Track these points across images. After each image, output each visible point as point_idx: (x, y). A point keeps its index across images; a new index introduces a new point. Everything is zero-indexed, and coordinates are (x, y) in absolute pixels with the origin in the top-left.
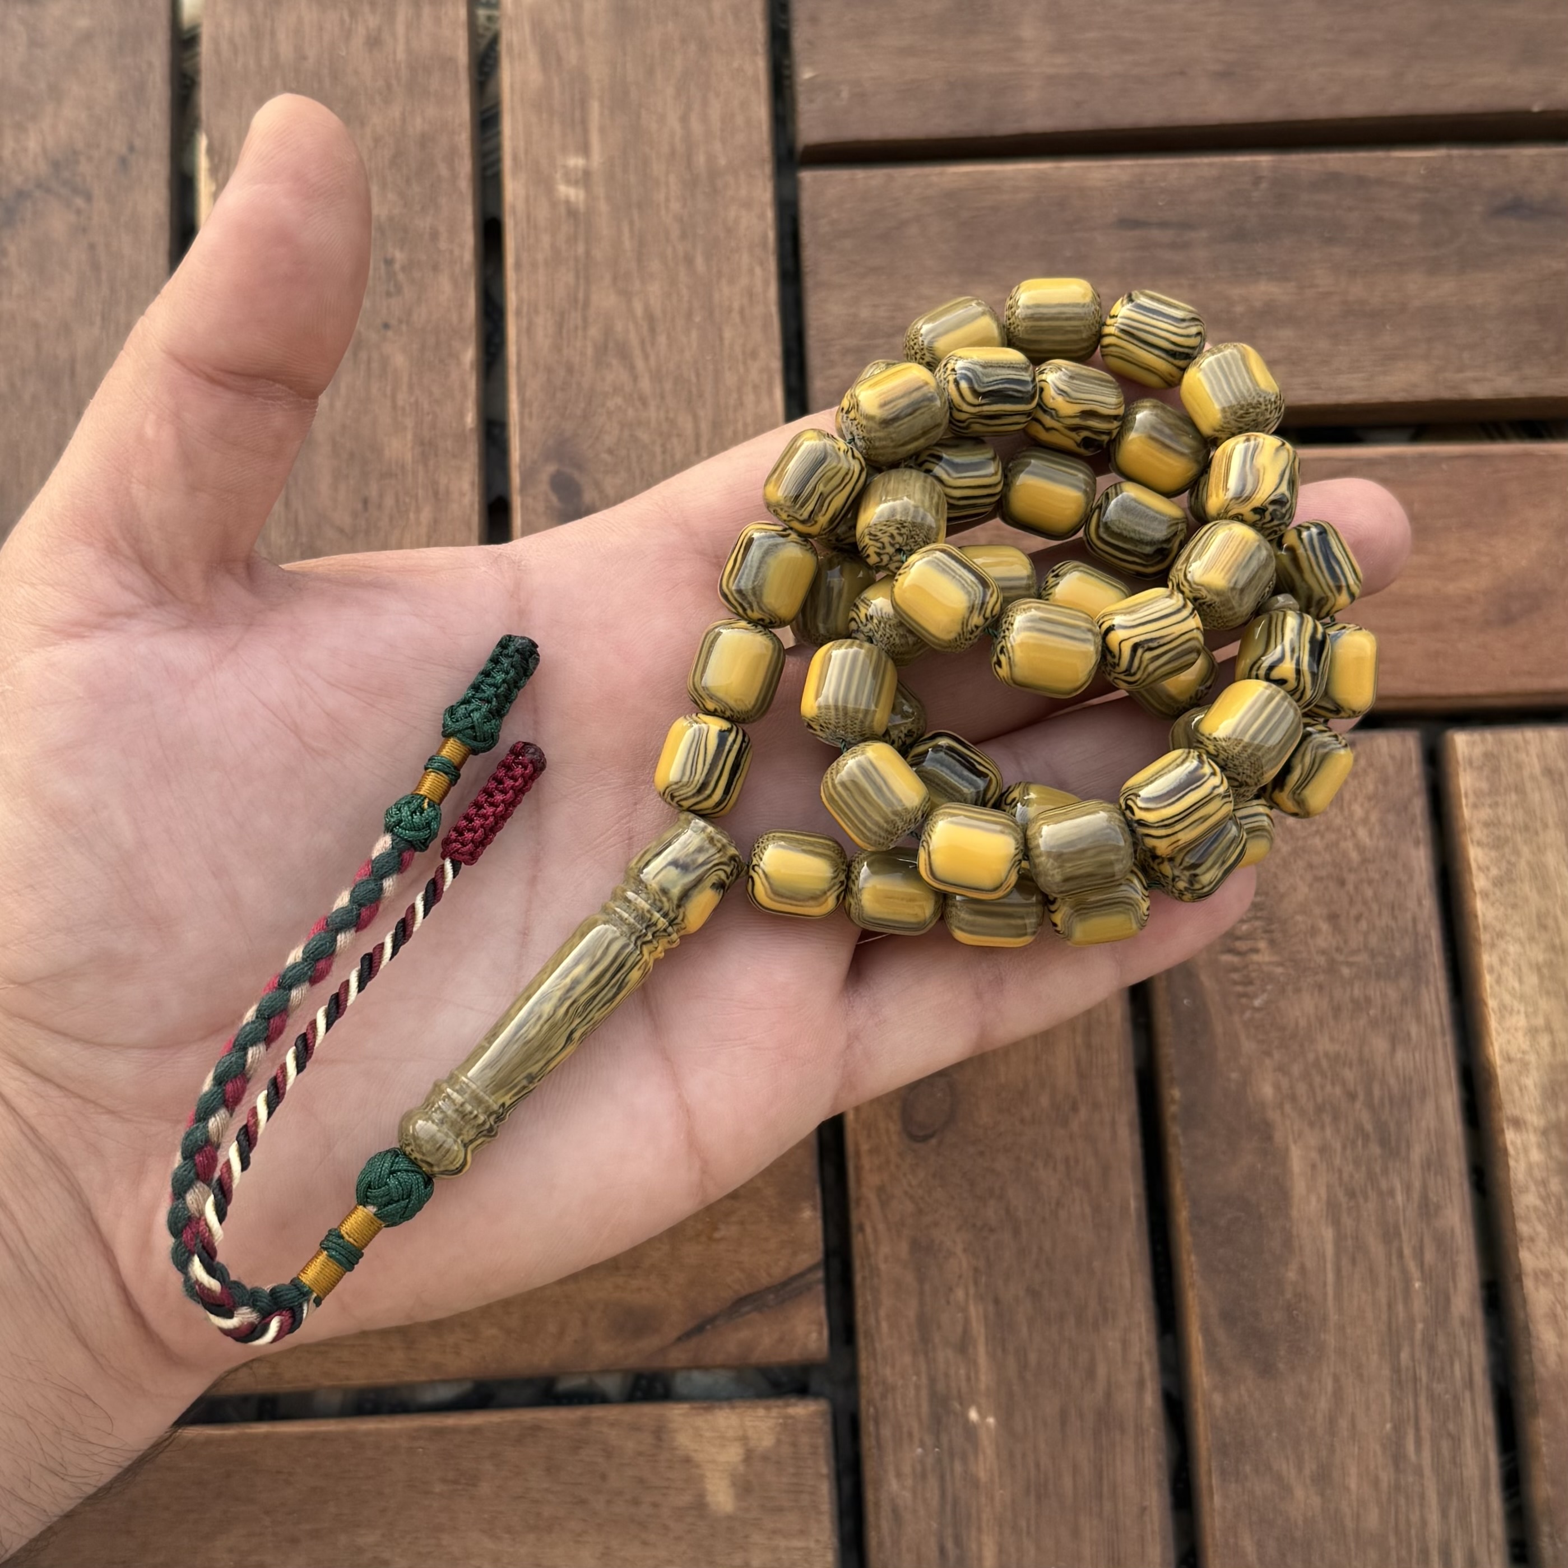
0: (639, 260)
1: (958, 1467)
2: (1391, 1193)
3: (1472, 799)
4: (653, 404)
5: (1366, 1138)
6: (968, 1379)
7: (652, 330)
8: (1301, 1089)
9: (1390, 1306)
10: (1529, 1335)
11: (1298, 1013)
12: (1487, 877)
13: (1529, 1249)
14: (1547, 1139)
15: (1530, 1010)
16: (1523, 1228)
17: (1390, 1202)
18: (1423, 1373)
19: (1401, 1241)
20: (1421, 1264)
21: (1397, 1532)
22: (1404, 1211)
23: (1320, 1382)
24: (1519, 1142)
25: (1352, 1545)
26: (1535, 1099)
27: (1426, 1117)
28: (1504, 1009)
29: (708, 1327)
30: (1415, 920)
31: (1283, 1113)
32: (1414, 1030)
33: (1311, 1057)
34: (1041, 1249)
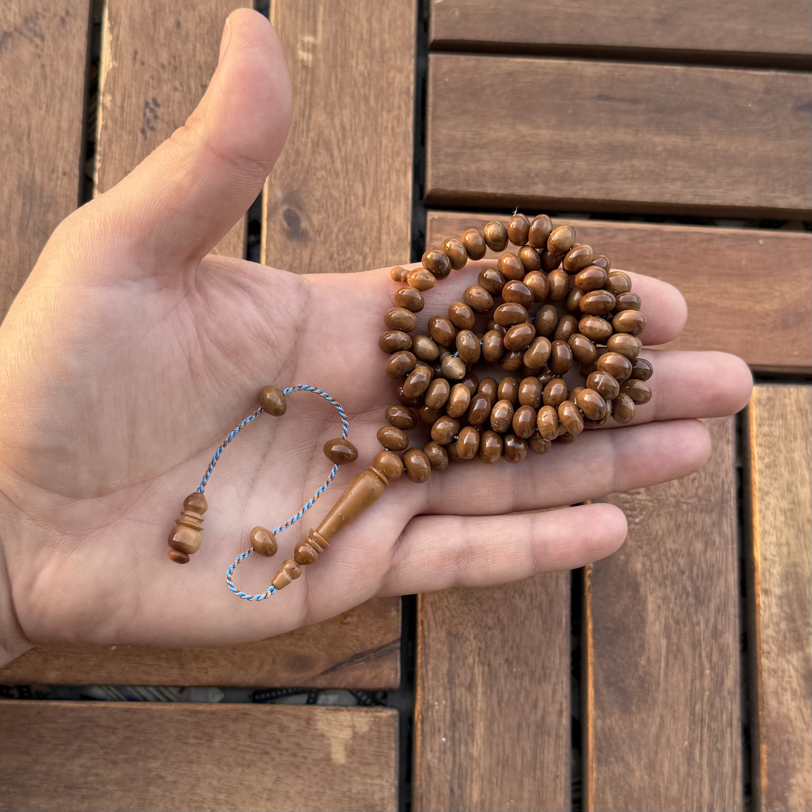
0: (339, 97)
1: (463, 749)
2: (698, 624)
3: (759, 421)
4: (342, 176)
5: (688, 595)
6: (472, 704)
7: (344, 136)
8: (656, 566)
9: (692, 681)
10: (763, 702)
11: (658, 527)
12: (763, 463)
13: (767, 658)
14: (782, 602)
15: (779, 534)
16: (765, 647)
17: (697, 628)
18: (707, 718)
19: (701, 649)
20: (711, 661)
21: (687, 797)
22: (704, 633)
23: (653, 717)
24: (766, 602)
25: (663, 802)
26: (777, 580)
27: (721, 587)
28: (765, 533)
29: (338, 668)
30: (723, 483)
31: (646, 579)
32: (717, 540)
33: (663, 550)
34: (514, 640)
